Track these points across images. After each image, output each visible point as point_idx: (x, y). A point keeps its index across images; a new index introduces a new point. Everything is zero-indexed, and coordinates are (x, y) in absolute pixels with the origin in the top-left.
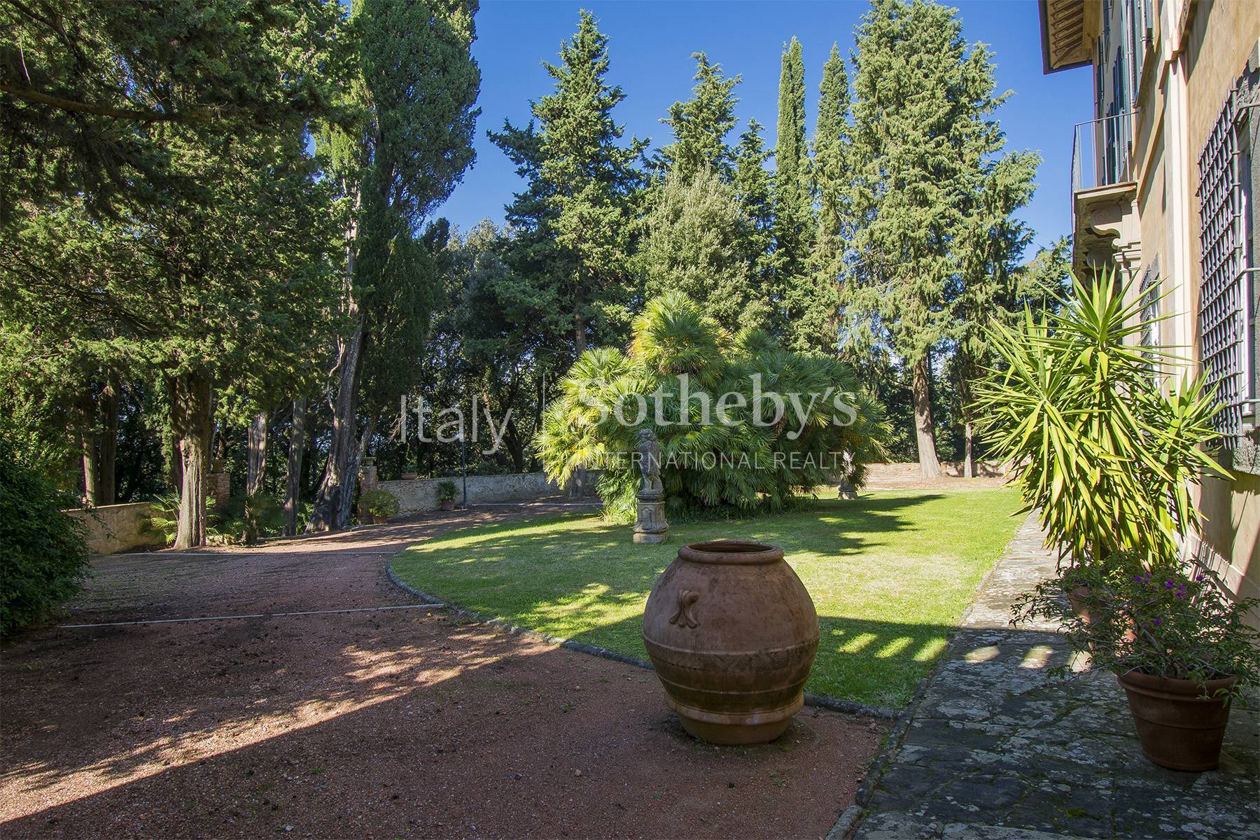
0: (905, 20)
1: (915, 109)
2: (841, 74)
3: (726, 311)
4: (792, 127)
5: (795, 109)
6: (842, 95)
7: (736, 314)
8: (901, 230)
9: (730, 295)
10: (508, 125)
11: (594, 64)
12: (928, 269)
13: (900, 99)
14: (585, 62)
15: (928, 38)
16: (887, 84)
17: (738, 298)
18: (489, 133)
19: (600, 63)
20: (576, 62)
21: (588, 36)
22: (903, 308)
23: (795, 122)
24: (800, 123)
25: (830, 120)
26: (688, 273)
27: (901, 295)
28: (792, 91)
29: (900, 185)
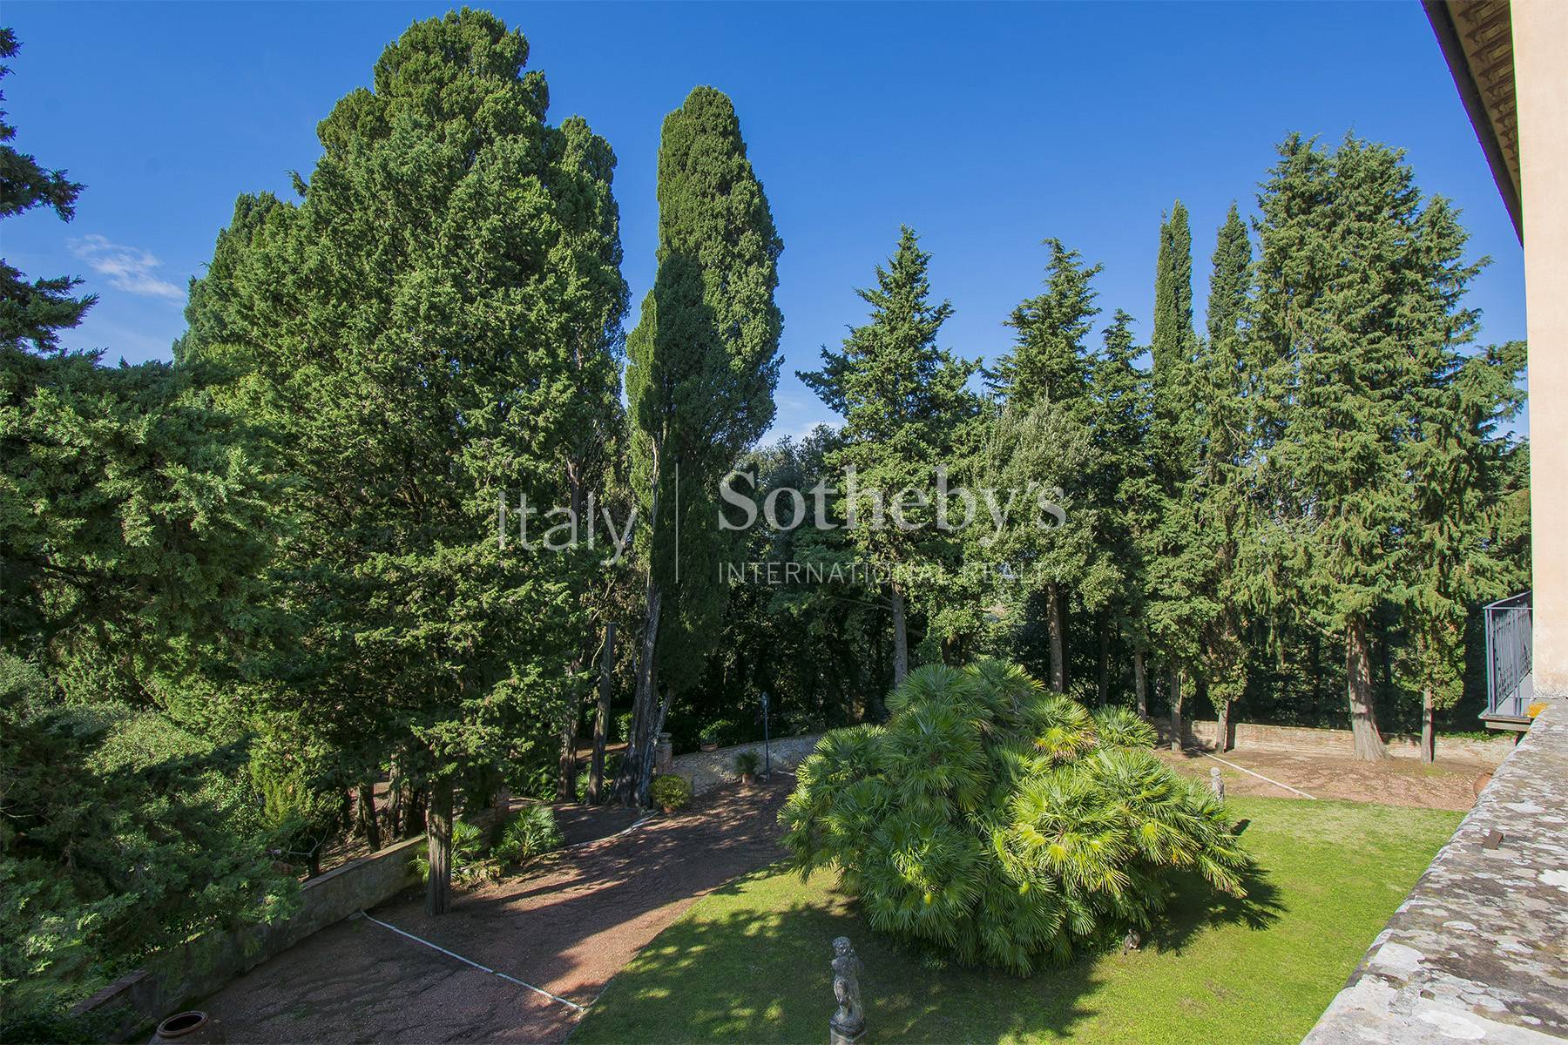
0: (1326, 177)
1: (1339, 298)
2: (1240, 241)
3: (1063, 578)
4: (1173, 312)
5: (1177, 289)
6: (1242, 267)
7: (1077, 581)
8: (1314, 464)
9: (1071, 555)
10: (825, 352)
11: (912, 288)
12: (1356, 508)
13: (1315, 283)
14: (904, 285)
15: (1359, 199)
16: (1296, 268)
17: (1081, 559)
18: (798, 373)
19: (918, 287)
20: (893, 285)
21: (907, 254)
22: (1319, 558)
23: (1177, 306)
24: (1183, 306)
25: (1226, 299)
26: (1015, 534)
27: (1317, 539)
28: (1174, 268)
29: (1313, 401)
